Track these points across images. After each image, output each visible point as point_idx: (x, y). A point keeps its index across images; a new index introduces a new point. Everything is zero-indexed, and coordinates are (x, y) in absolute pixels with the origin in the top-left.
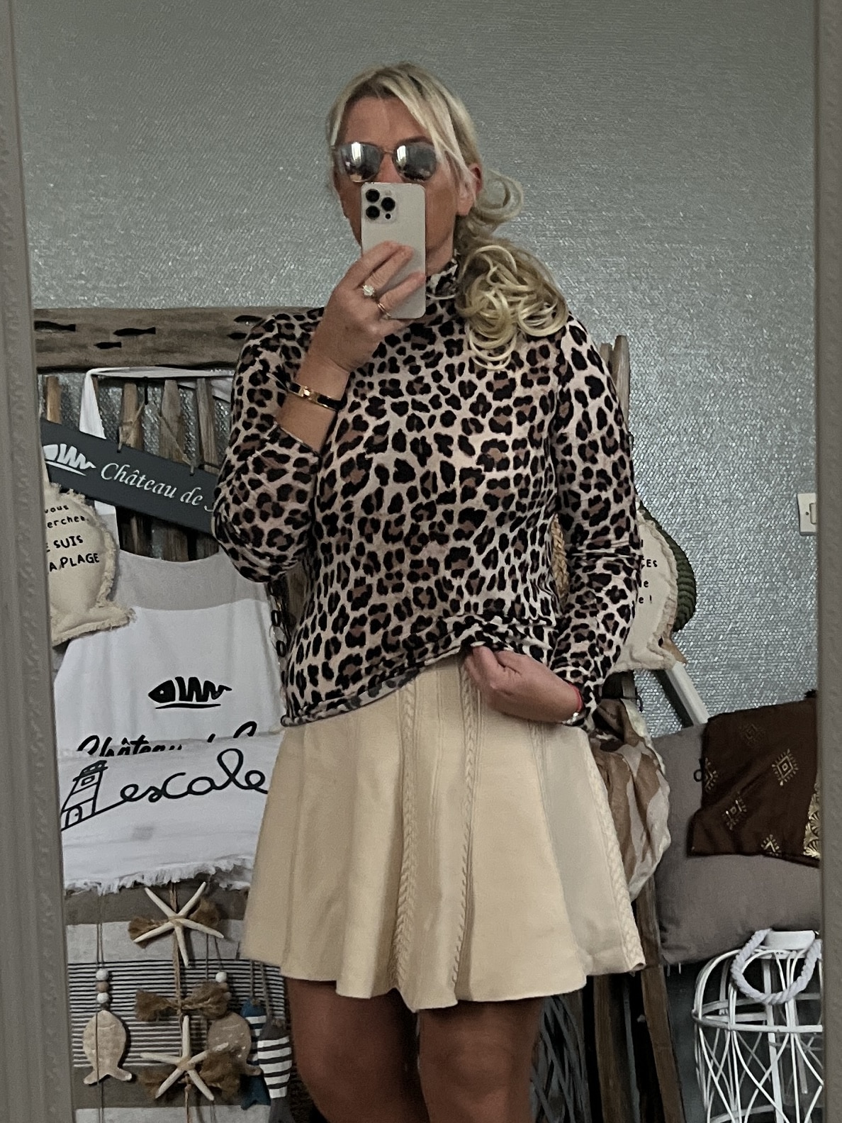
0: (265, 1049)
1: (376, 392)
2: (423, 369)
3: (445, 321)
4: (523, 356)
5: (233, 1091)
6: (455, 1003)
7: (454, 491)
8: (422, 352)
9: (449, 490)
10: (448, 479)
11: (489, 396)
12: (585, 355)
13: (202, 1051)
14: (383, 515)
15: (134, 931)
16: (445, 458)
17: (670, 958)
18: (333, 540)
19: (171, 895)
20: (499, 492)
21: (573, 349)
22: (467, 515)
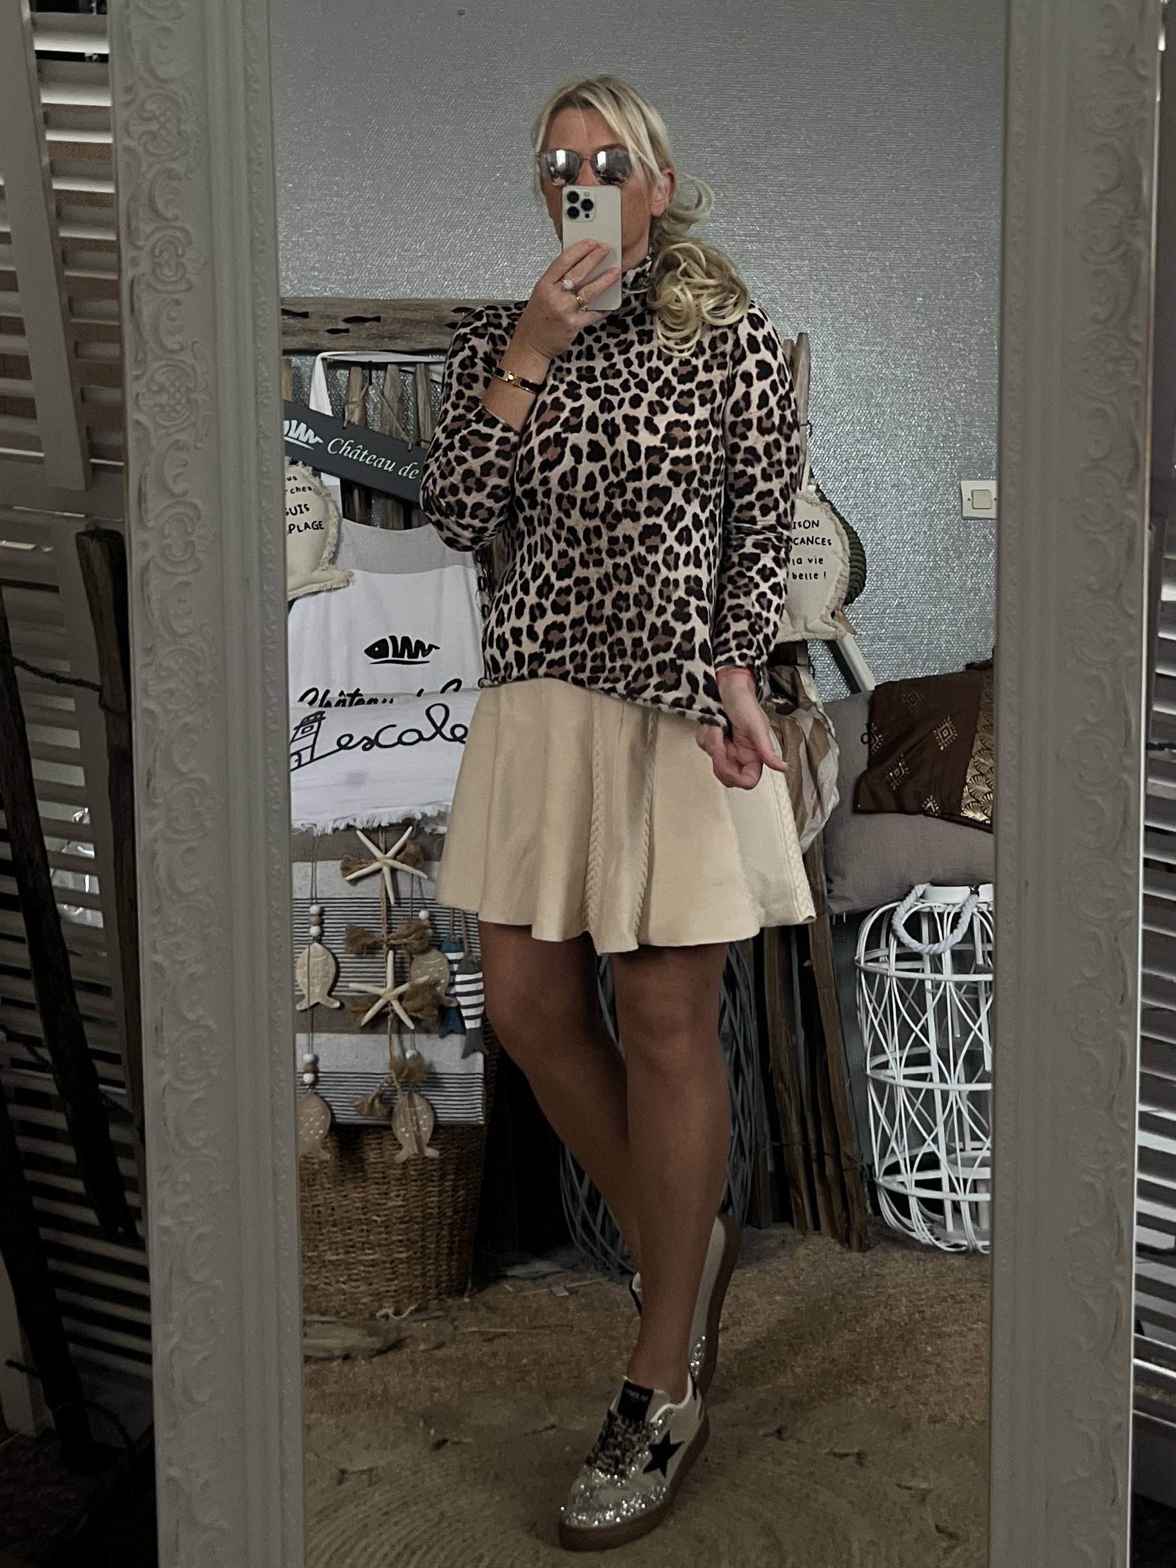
0: (462, 983)
1: (573, 377)
2: (616, 355)
3: (638, 312)
4: (706, 344)
5: (431, 1020)
6: (636, 947)
7: (640, 468)
8: (616, 340)
9: (636, 467)
10: (635, 457)
11: (674, 381)
12: (760, 339)
13: (404, 982)
14: (578, 492)
15: (346, 870)
16: (632, 437)
17: (836, 908)
18: (535, 514)
19: (381, 839)
20: (681, 468)
21: (749, 334)
22: (654, 491)
